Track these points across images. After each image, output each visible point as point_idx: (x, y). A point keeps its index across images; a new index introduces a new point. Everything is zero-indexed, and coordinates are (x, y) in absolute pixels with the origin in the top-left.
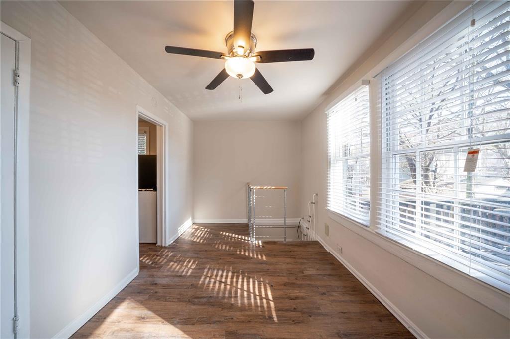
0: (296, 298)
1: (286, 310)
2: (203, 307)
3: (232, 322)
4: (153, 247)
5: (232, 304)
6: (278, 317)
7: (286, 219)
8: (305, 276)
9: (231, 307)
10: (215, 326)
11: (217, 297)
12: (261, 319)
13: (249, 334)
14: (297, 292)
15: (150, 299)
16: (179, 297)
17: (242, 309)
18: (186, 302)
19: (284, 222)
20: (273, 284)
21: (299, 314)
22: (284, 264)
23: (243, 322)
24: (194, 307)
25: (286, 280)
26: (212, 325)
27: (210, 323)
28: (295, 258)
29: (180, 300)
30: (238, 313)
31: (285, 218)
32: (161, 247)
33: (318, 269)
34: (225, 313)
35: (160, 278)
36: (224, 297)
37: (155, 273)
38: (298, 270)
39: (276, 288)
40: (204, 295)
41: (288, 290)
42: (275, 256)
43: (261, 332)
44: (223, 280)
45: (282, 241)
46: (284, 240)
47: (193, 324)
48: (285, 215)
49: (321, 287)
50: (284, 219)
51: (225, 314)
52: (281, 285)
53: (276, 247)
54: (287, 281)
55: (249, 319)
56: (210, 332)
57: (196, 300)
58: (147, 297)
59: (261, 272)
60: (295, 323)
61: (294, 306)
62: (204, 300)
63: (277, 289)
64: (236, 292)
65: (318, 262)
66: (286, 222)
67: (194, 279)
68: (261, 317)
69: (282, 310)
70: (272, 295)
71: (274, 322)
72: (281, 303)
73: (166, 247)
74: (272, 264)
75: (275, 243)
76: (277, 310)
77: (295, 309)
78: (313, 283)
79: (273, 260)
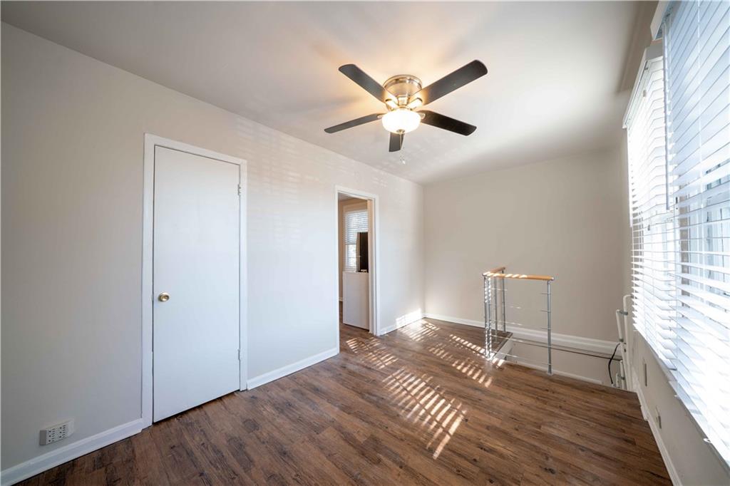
0: (491, 451)
1: (460, 455)
2: (368, 404)
3: (384, 431)
4: (364, 333)
5: (398, 415)
6: (441, 455)
7: (552, 334)
8: (540, 433)
9: (395, 417)
10: (366, 425)
11: (389, 402)
12: (418, 445)
13: (391, 450)
14: (501, 445)
15: (332, 377)
16: (355, 386)
17: (406, 425)
18: (357, 392)
19: (547, 337)
20: (469, 419)
21: (476, 470)
22: (514, 402)
23: (395, 436)
24: (360, 400)
25: (495, 422)
26: (363, 423)
27: (363, 420)
28: (545, 403)
29: (353, 389)
30: (398, 427)
31: (549, 331)
32: (372, 335)
33: (578, 434)
34: (385, 420)
35: (351, 363)
36: (395, 405)
37: (350, 358)
38: (532, 420)
39: (470, 425)
40: (378, 394)
41: (488, 435)
42: (509, 387)
43: (406, 457)
44: (409, 389)
45: (545, 372)
46: (547, 369)
47: (349, 414)
48: (549, 325)
49: (556, 459)
50: (547, 333)
51: (383, 420)
52: (482, 425)
53: (524, 376)
54: (498, 425)
55: (403, 438)
56: (358, 427)
57: (367, 395)
58: (331, 375)
59: (464, 398)
60: (458, 475)
61: (478, 458)
62: (375, 398)
63: (471, 428)
64: (413, 406)
65: (593, 424)
66: (552, 338)
67: (380, 376)
68: (419, 444)
69: (454, 452)
70: (457, 430)
71: (430, 457)
72: (460, 443)
73: (376, 337)
74: (494, 396)
75: (527, 370)
76: (447, 447)
77: (475, 460)
78: (545, 447)
79: (500, 391)
